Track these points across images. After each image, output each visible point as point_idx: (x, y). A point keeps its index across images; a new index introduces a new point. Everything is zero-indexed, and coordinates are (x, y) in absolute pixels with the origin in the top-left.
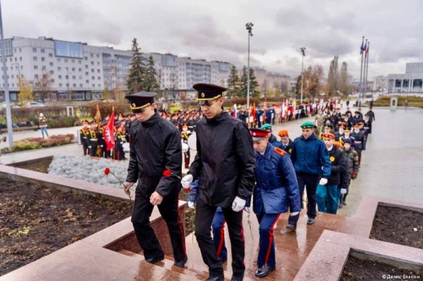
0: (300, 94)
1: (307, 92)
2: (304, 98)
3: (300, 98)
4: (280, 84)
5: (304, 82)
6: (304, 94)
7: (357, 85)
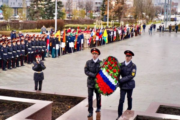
0: (106, 16)
1: (113, 14)
2: (110, 20)
3: (106, 21)
4: (85, 3)
5: (110, 3)
6: (110, 16)
7: (162, 7)
